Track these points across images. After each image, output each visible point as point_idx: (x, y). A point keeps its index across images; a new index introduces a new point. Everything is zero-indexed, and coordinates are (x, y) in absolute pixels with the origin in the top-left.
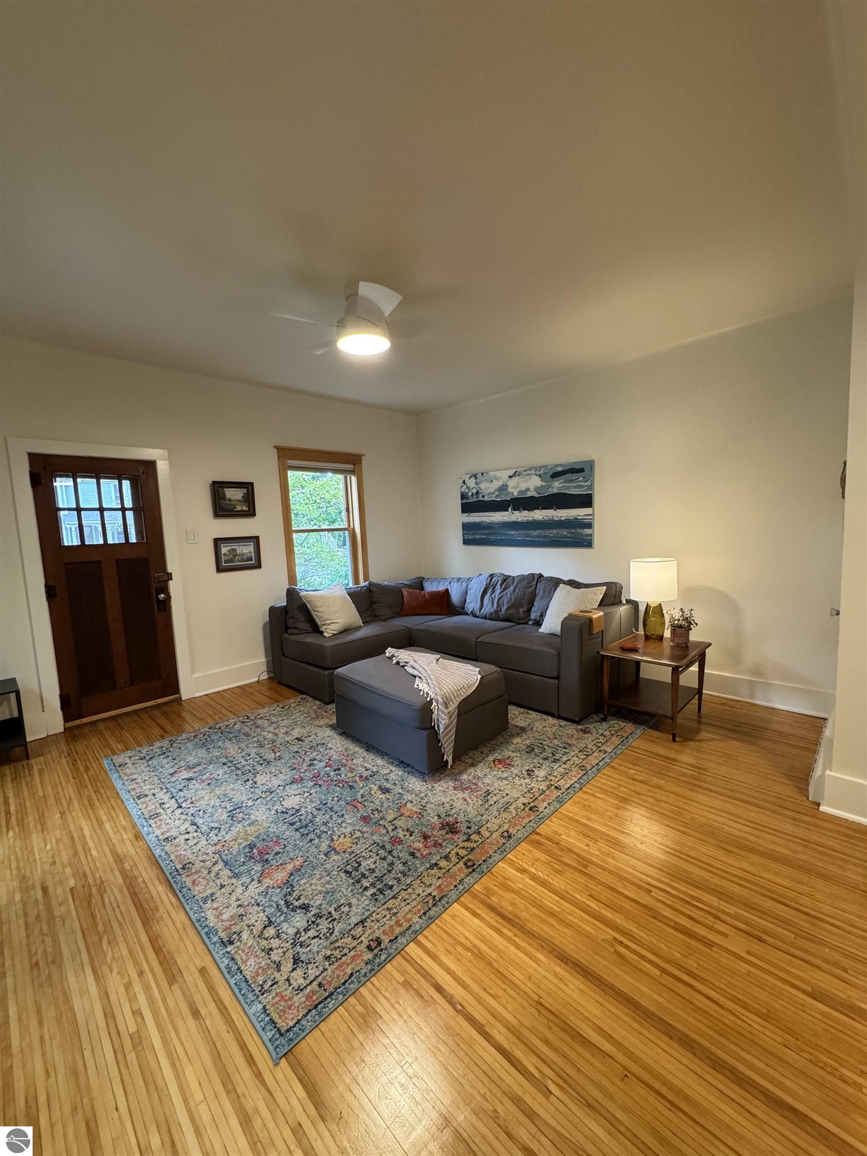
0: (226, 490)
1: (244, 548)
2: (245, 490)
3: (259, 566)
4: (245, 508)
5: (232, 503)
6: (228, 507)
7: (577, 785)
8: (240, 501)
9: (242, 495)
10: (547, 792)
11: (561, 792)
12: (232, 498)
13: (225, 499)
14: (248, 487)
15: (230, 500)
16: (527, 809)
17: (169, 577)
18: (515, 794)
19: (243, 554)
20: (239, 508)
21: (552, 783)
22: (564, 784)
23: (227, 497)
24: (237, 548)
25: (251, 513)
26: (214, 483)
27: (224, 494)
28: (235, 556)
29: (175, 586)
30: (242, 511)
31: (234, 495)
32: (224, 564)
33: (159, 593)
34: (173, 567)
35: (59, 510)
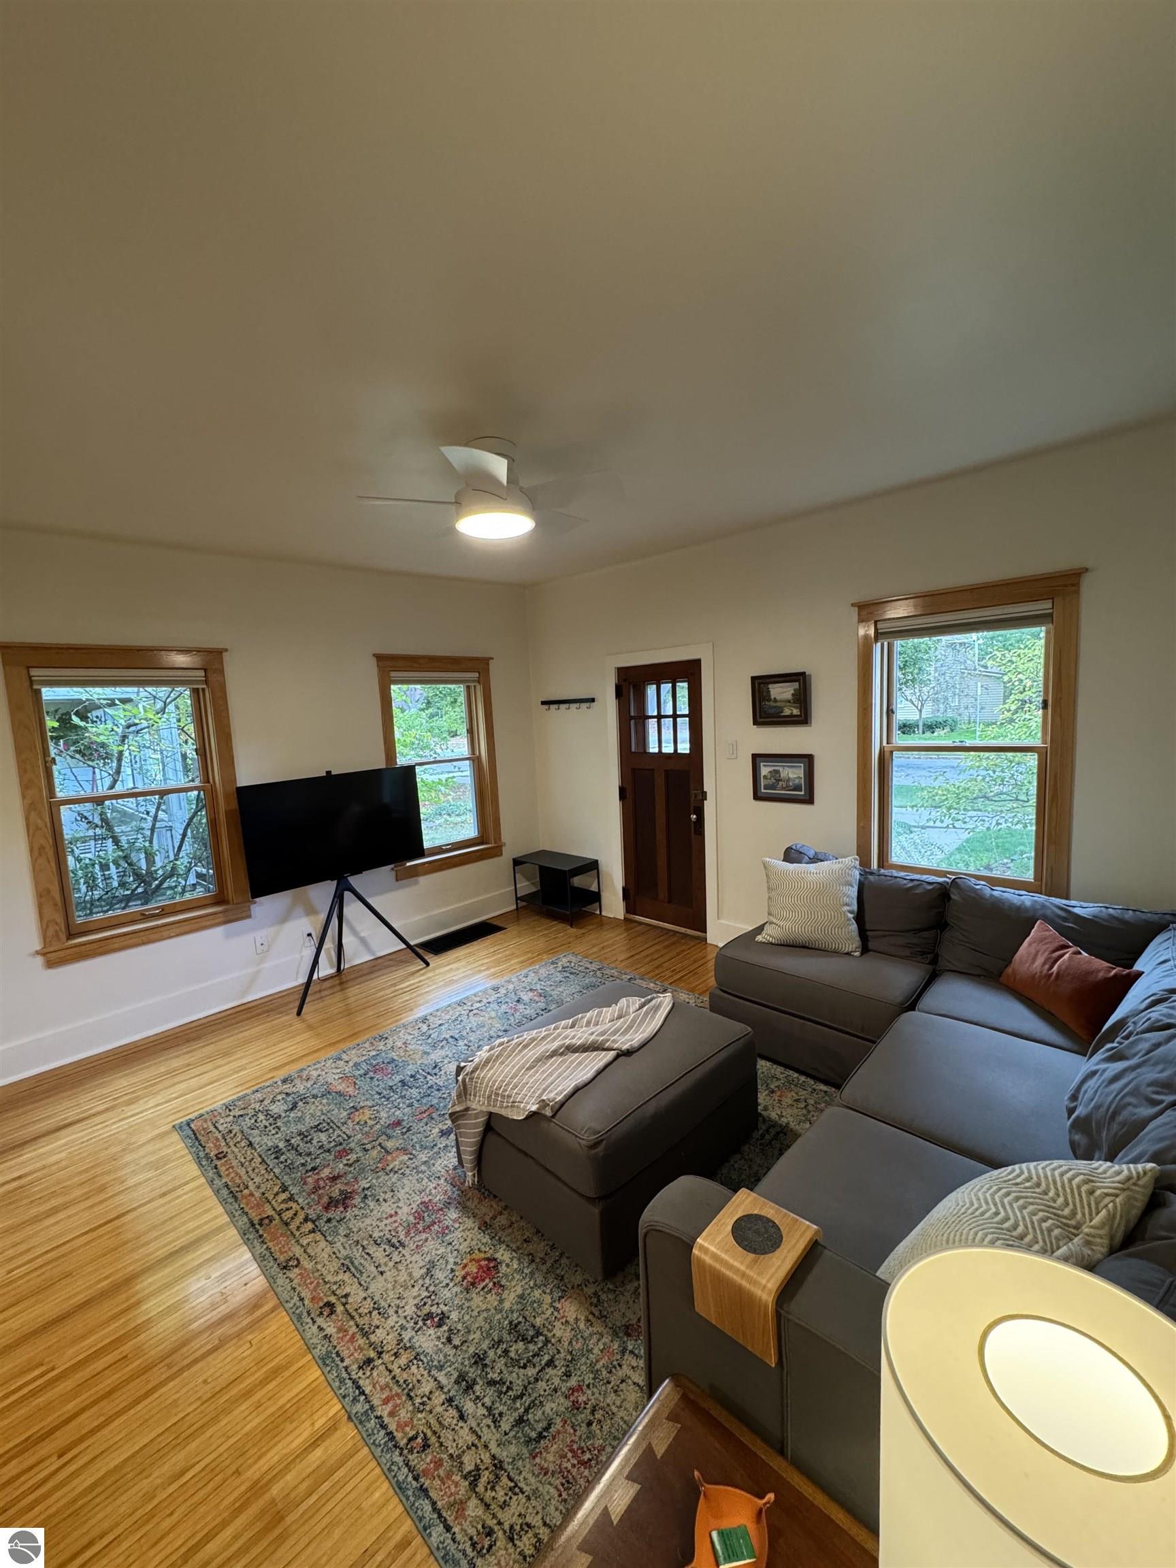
0: (770, 686)
1: (790, 770)
2: (796, 685)
3: (809, 799)
4: (796, 712)
5: (778, 704)
6: (773, 711)
7: (360, 1407)
8: (789, 702)
9: (792, 692)
10: (361, 1341)
11: (355, 1367)
12: (778, 698)
13: (769, 700)
14: (800, 679)
15: (775, 700)
16: (333, 1299)
17: (704, 796)
18: (377, 1287)
19: (789, 780)
20: (787, 712)
21: (386, 1357)
22: (375, 1382)
23: (772, 697)
24: (781, 769)
25: (803, 719)
26: (754, 679)
27: (769, 692)
28: (778, 780)
29: (709, 807)
30: (792, 716)
31: (781, 693)
32: (763, 791)
33: (694, 814)
34: (708, 785)
35: (632, 718)
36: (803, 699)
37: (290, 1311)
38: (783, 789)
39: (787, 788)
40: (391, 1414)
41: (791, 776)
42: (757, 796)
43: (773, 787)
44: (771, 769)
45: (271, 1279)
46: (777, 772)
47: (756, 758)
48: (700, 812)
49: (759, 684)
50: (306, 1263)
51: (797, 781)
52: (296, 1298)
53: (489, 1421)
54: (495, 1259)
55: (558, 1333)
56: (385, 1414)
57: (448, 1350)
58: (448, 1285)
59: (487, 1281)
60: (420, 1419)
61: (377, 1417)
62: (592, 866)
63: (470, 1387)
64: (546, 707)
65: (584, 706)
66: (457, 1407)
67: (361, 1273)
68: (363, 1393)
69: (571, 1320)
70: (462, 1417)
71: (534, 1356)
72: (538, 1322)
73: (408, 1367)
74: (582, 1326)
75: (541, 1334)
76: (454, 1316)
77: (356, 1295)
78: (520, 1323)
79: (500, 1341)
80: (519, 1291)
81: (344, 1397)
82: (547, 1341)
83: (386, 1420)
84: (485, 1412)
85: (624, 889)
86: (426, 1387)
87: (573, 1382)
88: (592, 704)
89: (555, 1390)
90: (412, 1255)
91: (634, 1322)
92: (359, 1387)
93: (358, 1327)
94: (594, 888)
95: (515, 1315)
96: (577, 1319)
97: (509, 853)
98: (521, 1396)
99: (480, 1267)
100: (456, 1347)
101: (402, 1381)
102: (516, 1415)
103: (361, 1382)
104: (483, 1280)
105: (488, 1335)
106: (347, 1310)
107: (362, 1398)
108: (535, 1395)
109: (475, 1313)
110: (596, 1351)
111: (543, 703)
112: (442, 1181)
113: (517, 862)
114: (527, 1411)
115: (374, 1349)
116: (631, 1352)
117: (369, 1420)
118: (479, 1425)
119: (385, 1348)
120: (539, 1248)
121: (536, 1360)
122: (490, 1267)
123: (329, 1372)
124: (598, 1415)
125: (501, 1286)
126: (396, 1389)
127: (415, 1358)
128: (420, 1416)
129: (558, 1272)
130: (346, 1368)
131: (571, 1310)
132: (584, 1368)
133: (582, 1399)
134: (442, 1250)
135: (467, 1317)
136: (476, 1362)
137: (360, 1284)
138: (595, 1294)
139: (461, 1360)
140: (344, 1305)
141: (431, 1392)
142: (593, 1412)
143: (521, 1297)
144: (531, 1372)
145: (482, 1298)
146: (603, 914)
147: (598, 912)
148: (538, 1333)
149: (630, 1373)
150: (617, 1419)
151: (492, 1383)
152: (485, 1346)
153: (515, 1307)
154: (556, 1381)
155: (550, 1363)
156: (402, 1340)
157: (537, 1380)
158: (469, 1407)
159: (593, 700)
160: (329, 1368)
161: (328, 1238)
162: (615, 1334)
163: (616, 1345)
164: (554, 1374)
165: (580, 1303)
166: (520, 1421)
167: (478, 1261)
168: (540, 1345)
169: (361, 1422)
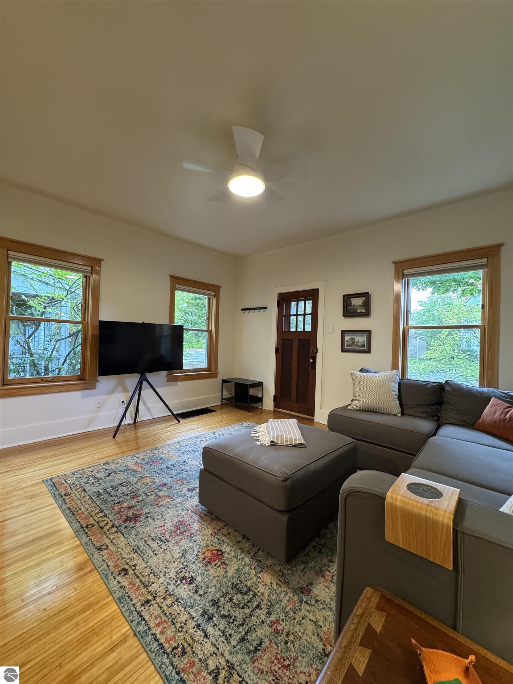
0: (352, 299)
1: (360, 338)
2: (364, 298)
4: (363, 311)
5: (355, 307)
6: (351, 311)
8: (361, 306)
9: (362, 302)
12: (355, 305)
13: (351, 305)
14: (366, 296)
17: (317, 350)
19: (359, 342)
20: (359, 311)
22: (151, 613)
24: (355, 337)
25: (367, 314)
26: (344, 296)
27: (351, 302)
28: (354, 343)
29: (319, 356)
30: (361, 312)
31: (357, 302)
32: (346, 347)
33: (312, 359)
34: (319, 346)
35: (284, 316)
36: (367, 305)
37: (101, 573)
38: (356, 346)
39: (358, 346)
40: (162, 633)
41: (360, 340)
42: (343, 350)
43: (351, 346)
44: (351, 337)
45: (91, 556)
46: (353, 339)
47: (344, 333)
48: (314, 358)
49: (347, 298)
50: (112, 548)
51: (363, 343)
52: (105, 565)
53: (223, 639)
54: (221, 551)
55: (261, 591)
56: (158, 632)
57: (196, 596)
58: (194, 562)
59: (217, 561)
60: (180, 637)
61: (152, 634)
62: (260, 384)
63: (210, 619)
64: (244, 311)
65: (262, 311)
66: (203, 630)
67: (144, 554)
68: (144, 619)
69: (268, 584)
70: (206, 636)
71: (248, 602)
72: (249, 584)
73: (172, 605)
74: (275, 587)
75: (251, 590)
76: (199, 578)
77: (141, 565)
78: (238, 584)
79: (227, 593)
80: (236, 567)
81: (132, 622)
82: (255, 595)
83: (158, 636)
84: (220, 633)
85: (274, 396)
86: (184, 617)
87: (273, 618)
88: (266, 310)
89: (263, 622)
90: (173, 546)
91: (305, 586)
92: (141, 616)
93: (141, 582)
94: (260, 395)
95: (235, 580)
96: (271, 583)
97: (221, 376)
98: (242, 625)
99: (213, 554)
100: (201, 596)
101: (168, 614)
102: (240, 636)
103: (143, 613)
104: (215, 561)
105: (220, 590)
106: (135, 573)
107: (144, 622)
108: (250, 625)
109: (211, 578)
110: (284, 600)
111: (242, 310)
112: (190, 511)
113: (224, 381)
114: (246, 633)
115: (151, 594)
116: (306, 602)
117: (147, 636)
118: (217, 641)
119: (158, 594)
120: (247, 545)
121: (249, 604)
122: (218, 555)
123: (123, 606)
124: (291, 638)
125: (225, 564)
126: (164, 618)
127: (176, 601)
128: (179, 634)
129: (258, 558)
130: (134, 605)
131: (267, 578)
132: (278, 610)
133: (280, 628)
134: (191, 544)
135: (206, 580)
136: (213, 605)
137: (143, 559)
138: (280, 570)
139: (204, 603)
140: (133, 570)
141: (186, 621)
142: (287, 635)
143: (238, 570)
144: (247, 611)
145: (214, 570)
146: (263, 408)
147: (261, 407)
148: (249, 590)
149: (307, 614)
150: (303, 640)
151: (223, 616)
152: (218, 595)
153: (234, 575)
154: (263, 617)
155: (258, 606)
156: (168, 590)
157: (251, 616)
158: (210, 630)
159: (266, 308)
160: (123, 605)
161: (125, 536)
162: (295, 592)
163: (296, 598)
164: (261, 613)
165: (272, 575)
166: (242, 640)
167: (212, 551)
168: (251, 596)
169: (142, 637)
